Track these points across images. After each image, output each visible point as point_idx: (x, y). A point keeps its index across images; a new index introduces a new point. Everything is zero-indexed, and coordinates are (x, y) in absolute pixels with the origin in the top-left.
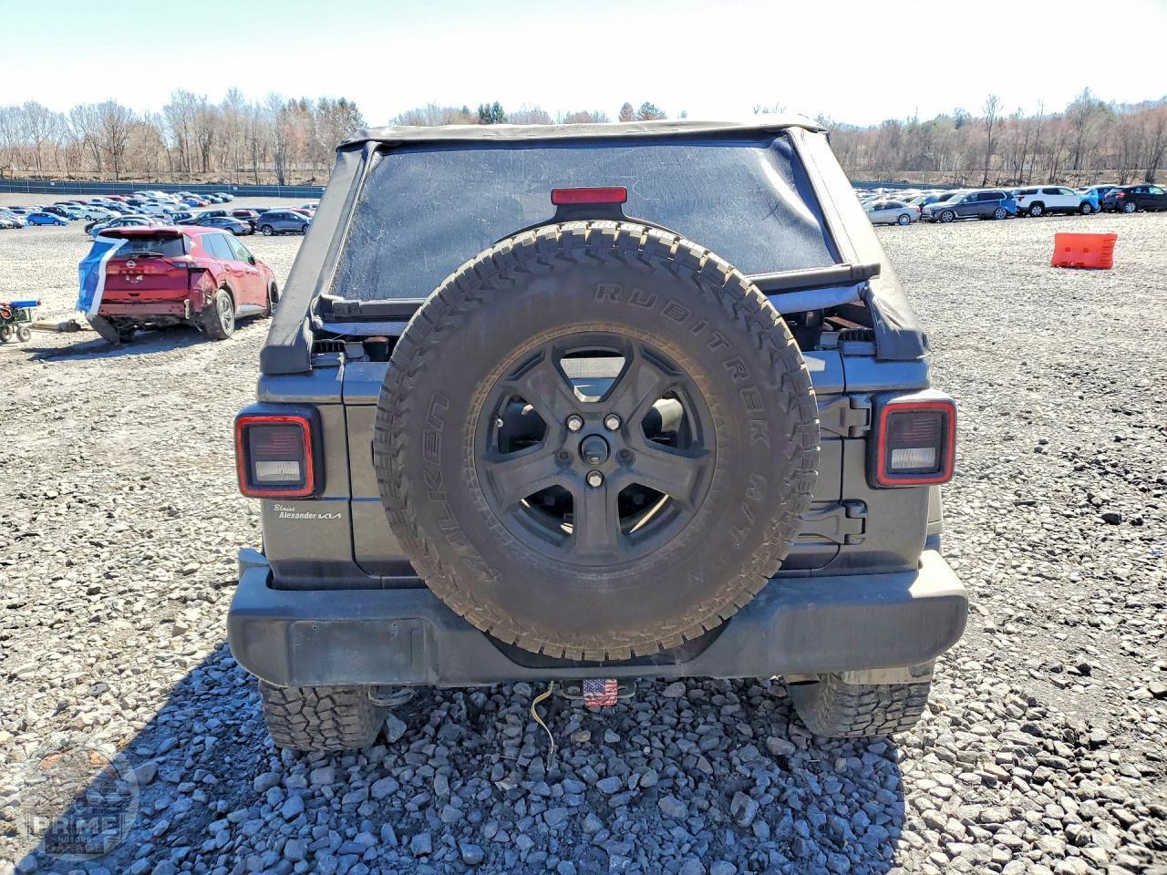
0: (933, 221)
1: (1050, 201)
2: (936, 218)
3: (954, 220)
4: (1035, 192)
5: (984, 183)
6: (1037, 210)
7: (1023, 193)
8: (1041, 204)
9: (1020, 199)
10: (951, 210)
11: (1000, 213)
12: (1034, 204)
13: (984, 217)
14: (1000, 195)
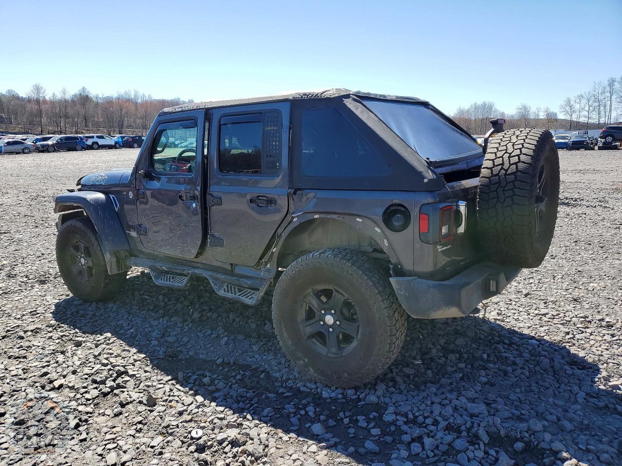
0: (43, 152)
1: (101, 142)
2: (45, 149)
3: (55, 151)
4: (93, 137)
5: (42, 132)
6: (95, 146)
7: (87, 137)
8: (97, 143)
9: (86, 141)
10: (53, 145)
11: (78, 147)
12: (94, 143)
13: (69, 150)
14: (76, 138)
